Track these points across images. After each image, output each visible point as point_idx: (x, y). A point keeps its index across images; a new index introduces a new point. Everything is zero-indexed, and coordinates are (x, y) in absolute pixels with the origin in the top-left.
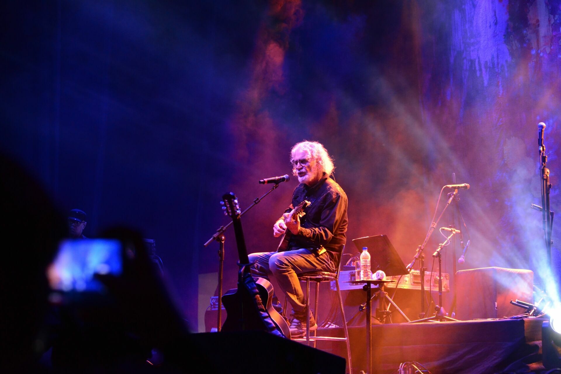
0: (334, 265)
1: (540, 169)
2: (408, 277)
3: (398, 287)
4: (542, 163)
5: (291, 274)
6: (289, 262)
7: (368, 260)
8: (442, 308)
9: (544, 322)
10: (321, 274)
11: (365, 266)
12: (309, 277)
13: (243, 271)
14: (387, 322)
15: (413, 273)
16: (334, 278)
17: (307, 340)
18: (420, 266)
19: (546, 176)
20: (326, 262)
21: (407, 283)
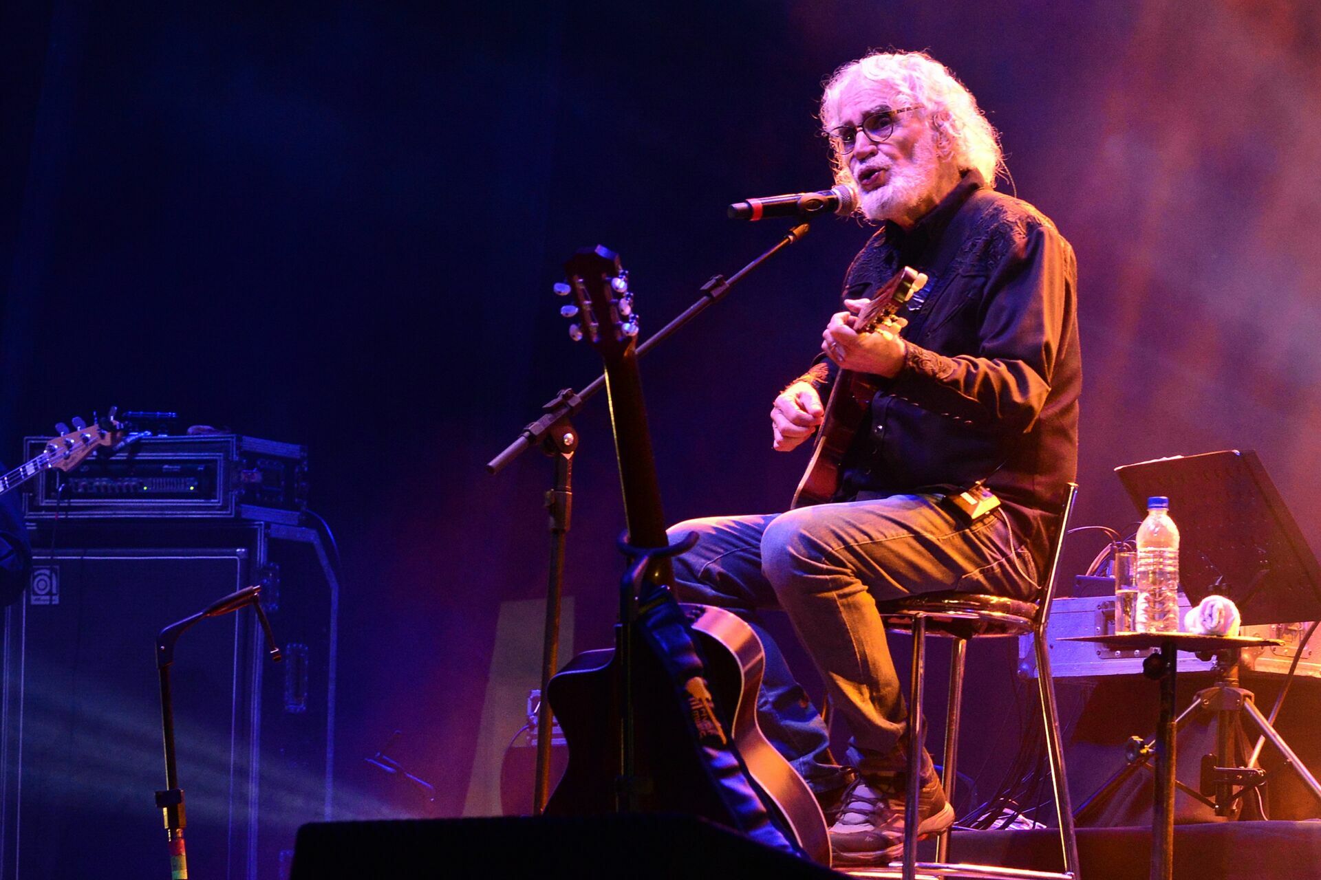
0: (1031, 567)
3: (1297, 672)
5: (849, 599)
6: (848, 548)
7: (1170, 549)
10: (975, 603)
12: (923, 614)
13: (639, 574)
14: (1249, 812)
16: (1030, 623)
20: (1003, 554)
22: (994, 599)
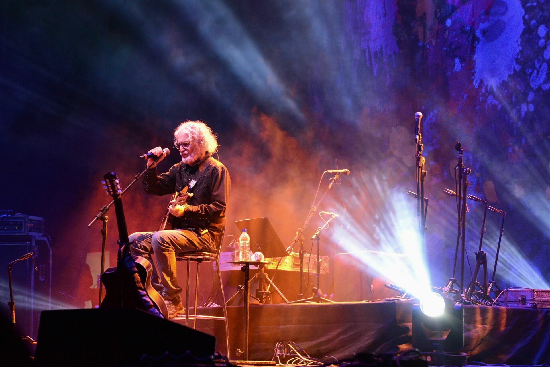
0: (215, 246)
1: (416, 156)
2: (288, 259)
3: (278, 269)
4: (418, 152)
5: (170, 255)
6: (171, 241)
7: (247, 241)
8: (319, 289)
9: (415, 304)
10: (201, 254)
11: (244, 248)
12: (190, 257)
13: (122, 250)
14: (267, 302)
15: (294, 255)
16: (215, 258)
17: (186, 319)
18: (299, 249)
19: (421, 164)
20: (208, 243)
21: (287, 264)
22: (207, 253)
